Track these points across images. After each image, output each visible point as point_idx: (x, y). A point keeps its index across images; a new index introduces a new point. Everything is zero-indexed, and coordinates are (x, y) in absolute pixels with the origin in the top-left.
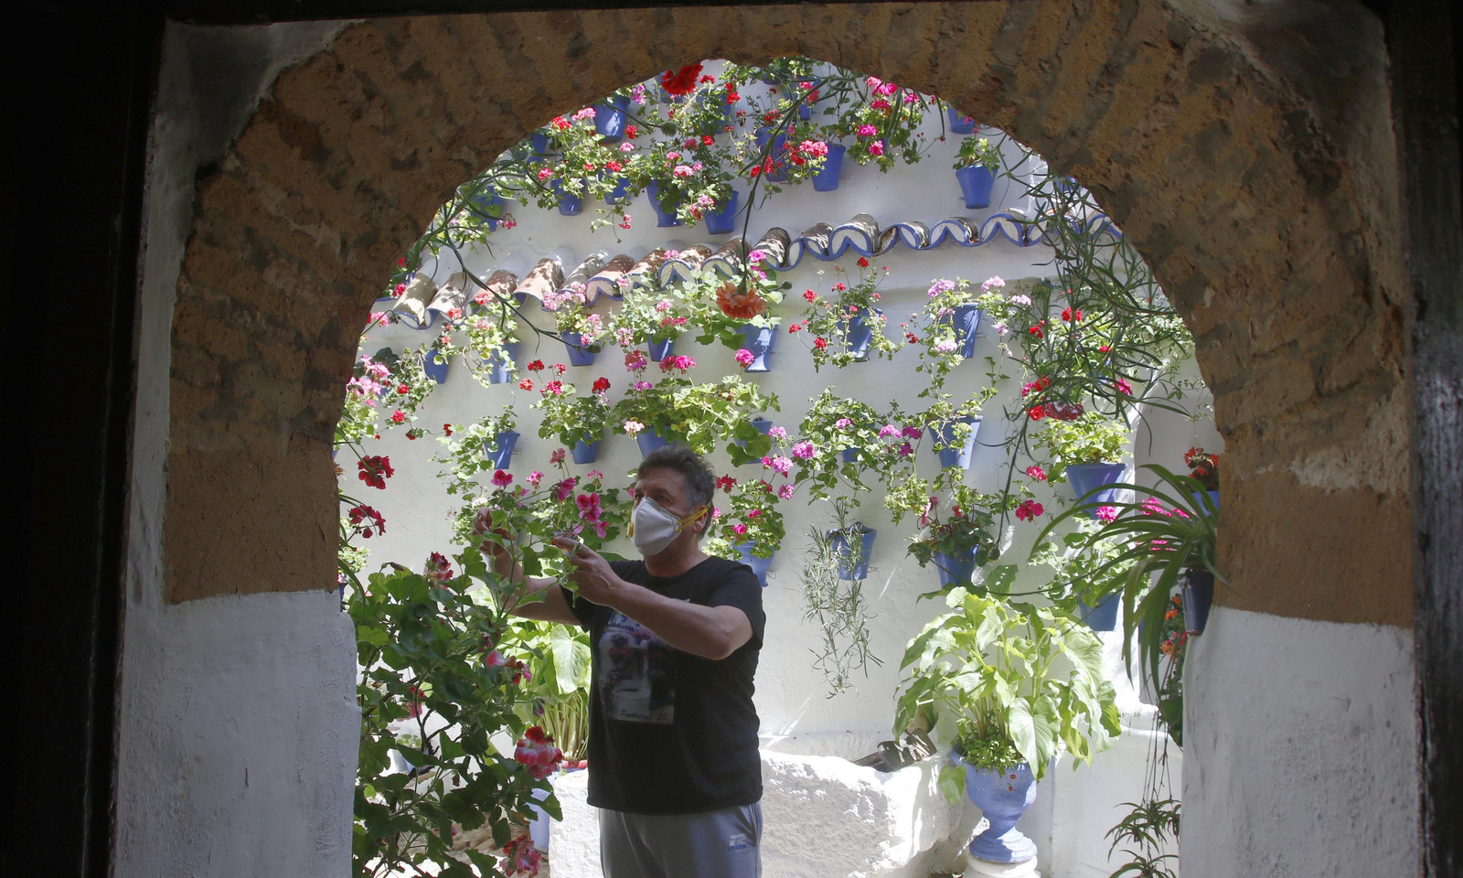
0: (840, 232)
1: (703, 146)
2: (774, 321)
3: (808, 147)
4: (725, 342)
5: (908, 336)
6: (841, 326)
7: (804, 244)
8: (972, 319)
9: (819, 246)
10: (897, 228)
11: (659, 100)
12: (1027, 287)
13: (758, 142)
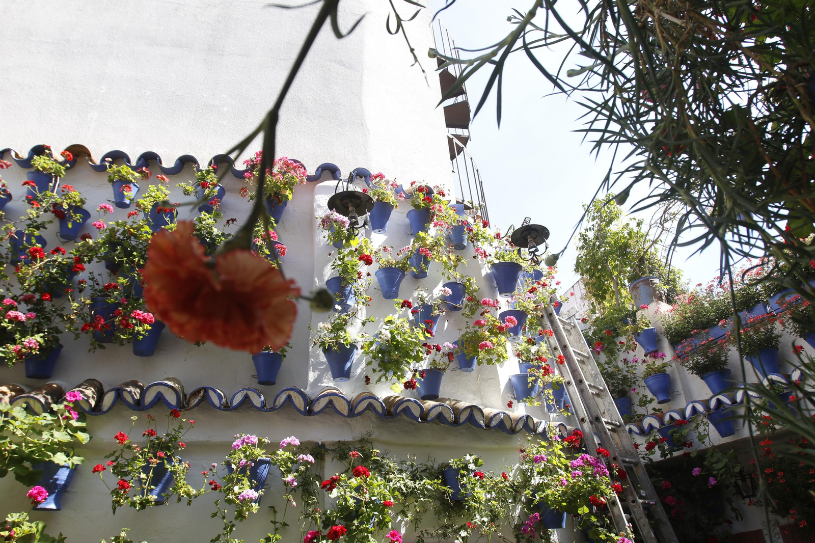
0: (155, 387)
1: (40, 301)
2: (76, 460)
3: (139, 314)
4: (19, 478)
5: (211, 484)
6: (146, 470)
7: (119, 392)
8: (264, 471)
9: (132, 396)
10: (206, 390)
11: (9, 261)
12: (307, 448)
13: (92, 307)
